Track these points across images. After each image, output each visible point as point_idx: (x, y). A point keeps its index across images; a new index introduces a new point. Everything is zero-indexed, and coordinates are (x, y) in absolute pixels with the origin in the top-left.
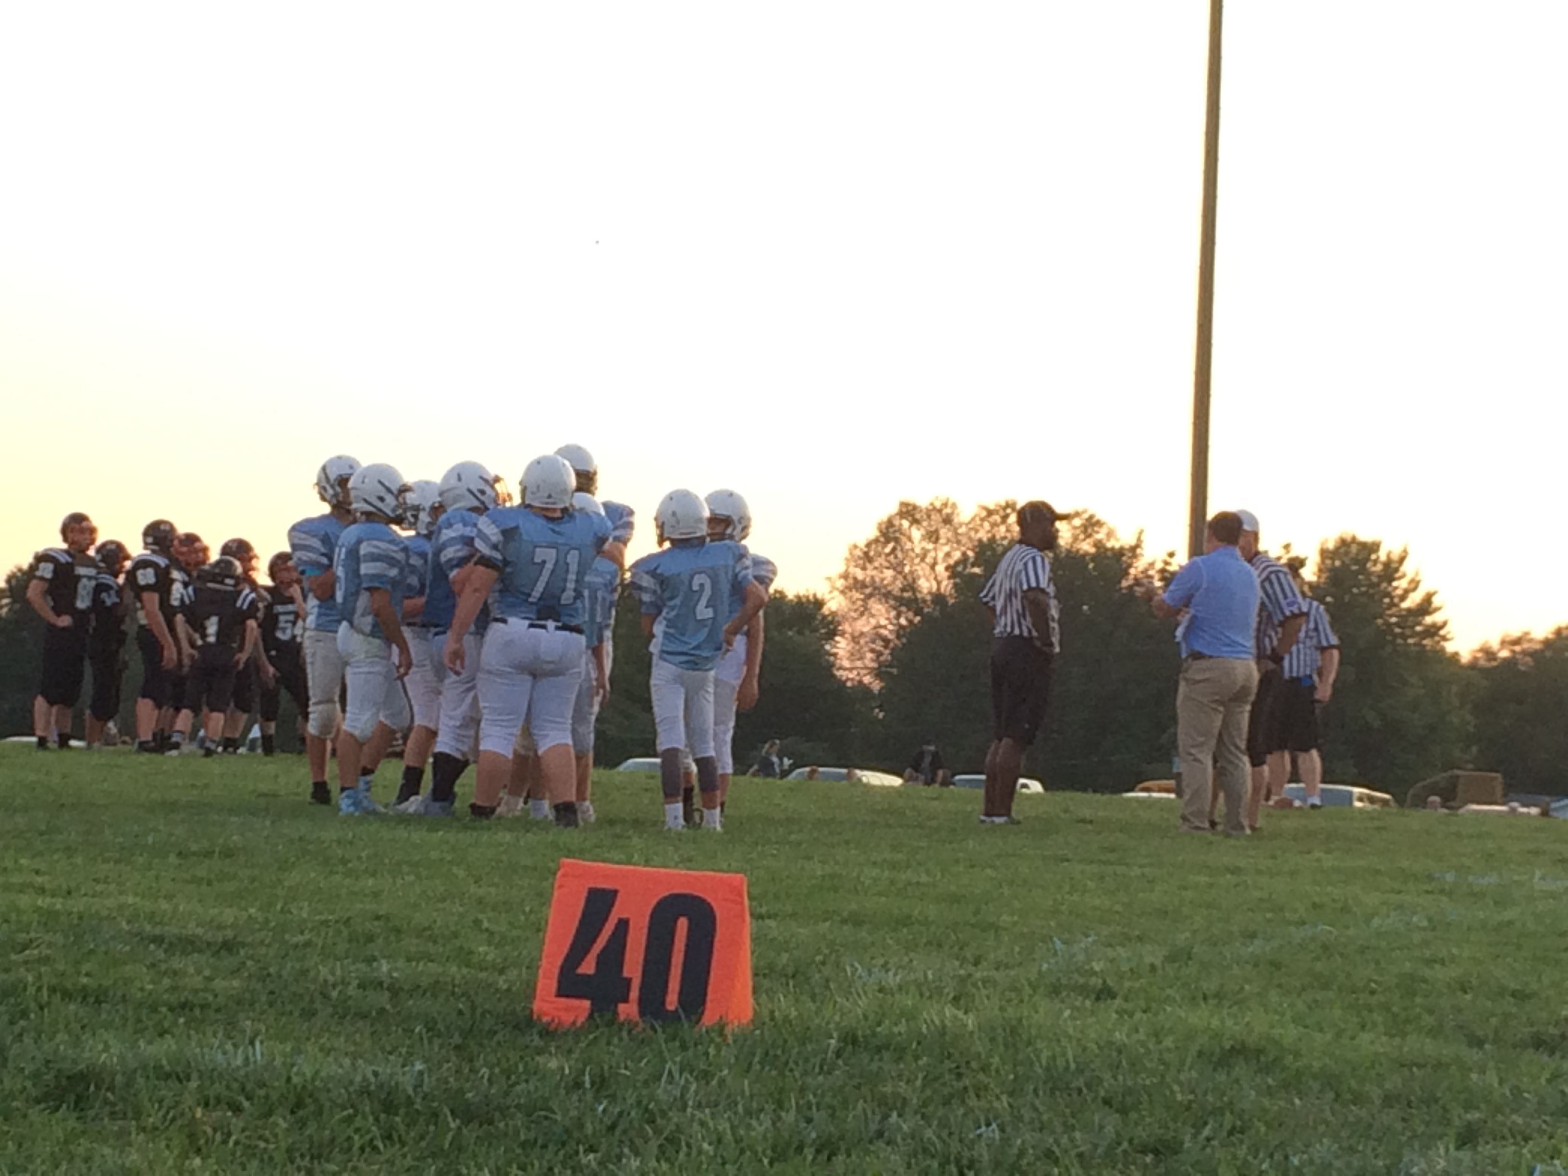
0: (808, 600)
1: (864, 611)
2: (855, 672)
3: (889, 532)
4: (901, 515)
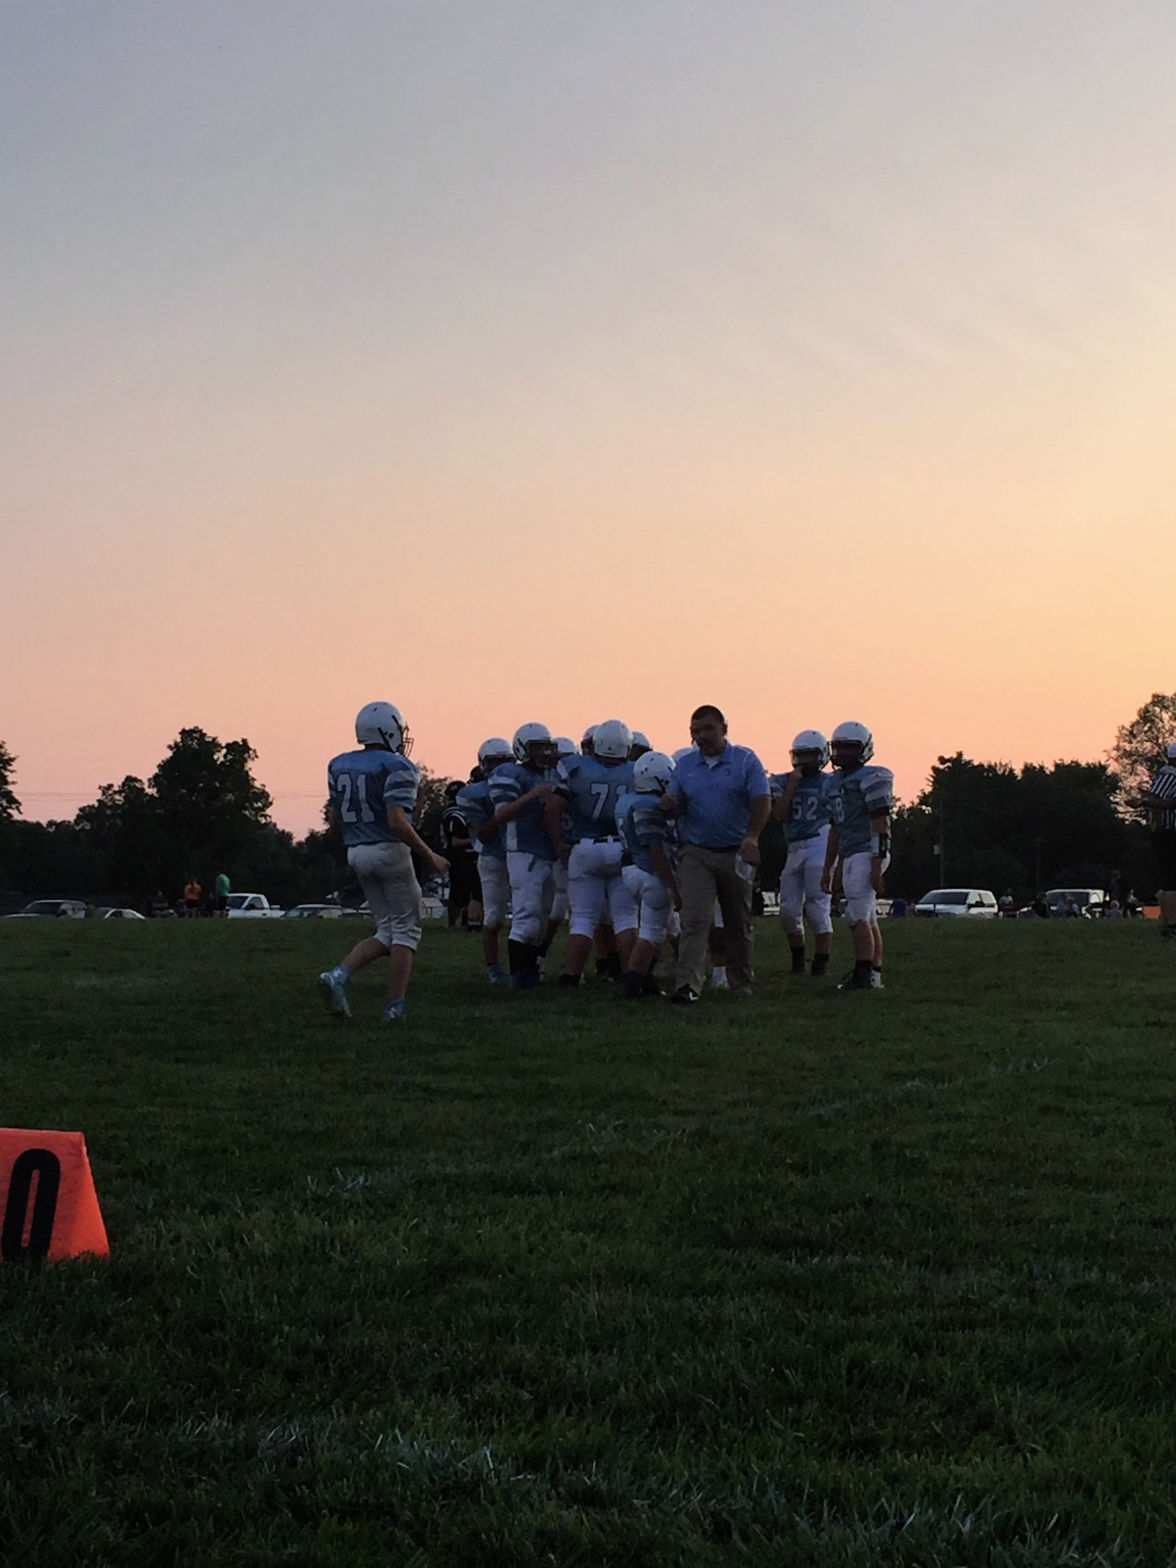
0: (1095, 766)
1: (1133, 772)
2: (1128, 815)
3: (1146, 716)
4: (1154, 703)
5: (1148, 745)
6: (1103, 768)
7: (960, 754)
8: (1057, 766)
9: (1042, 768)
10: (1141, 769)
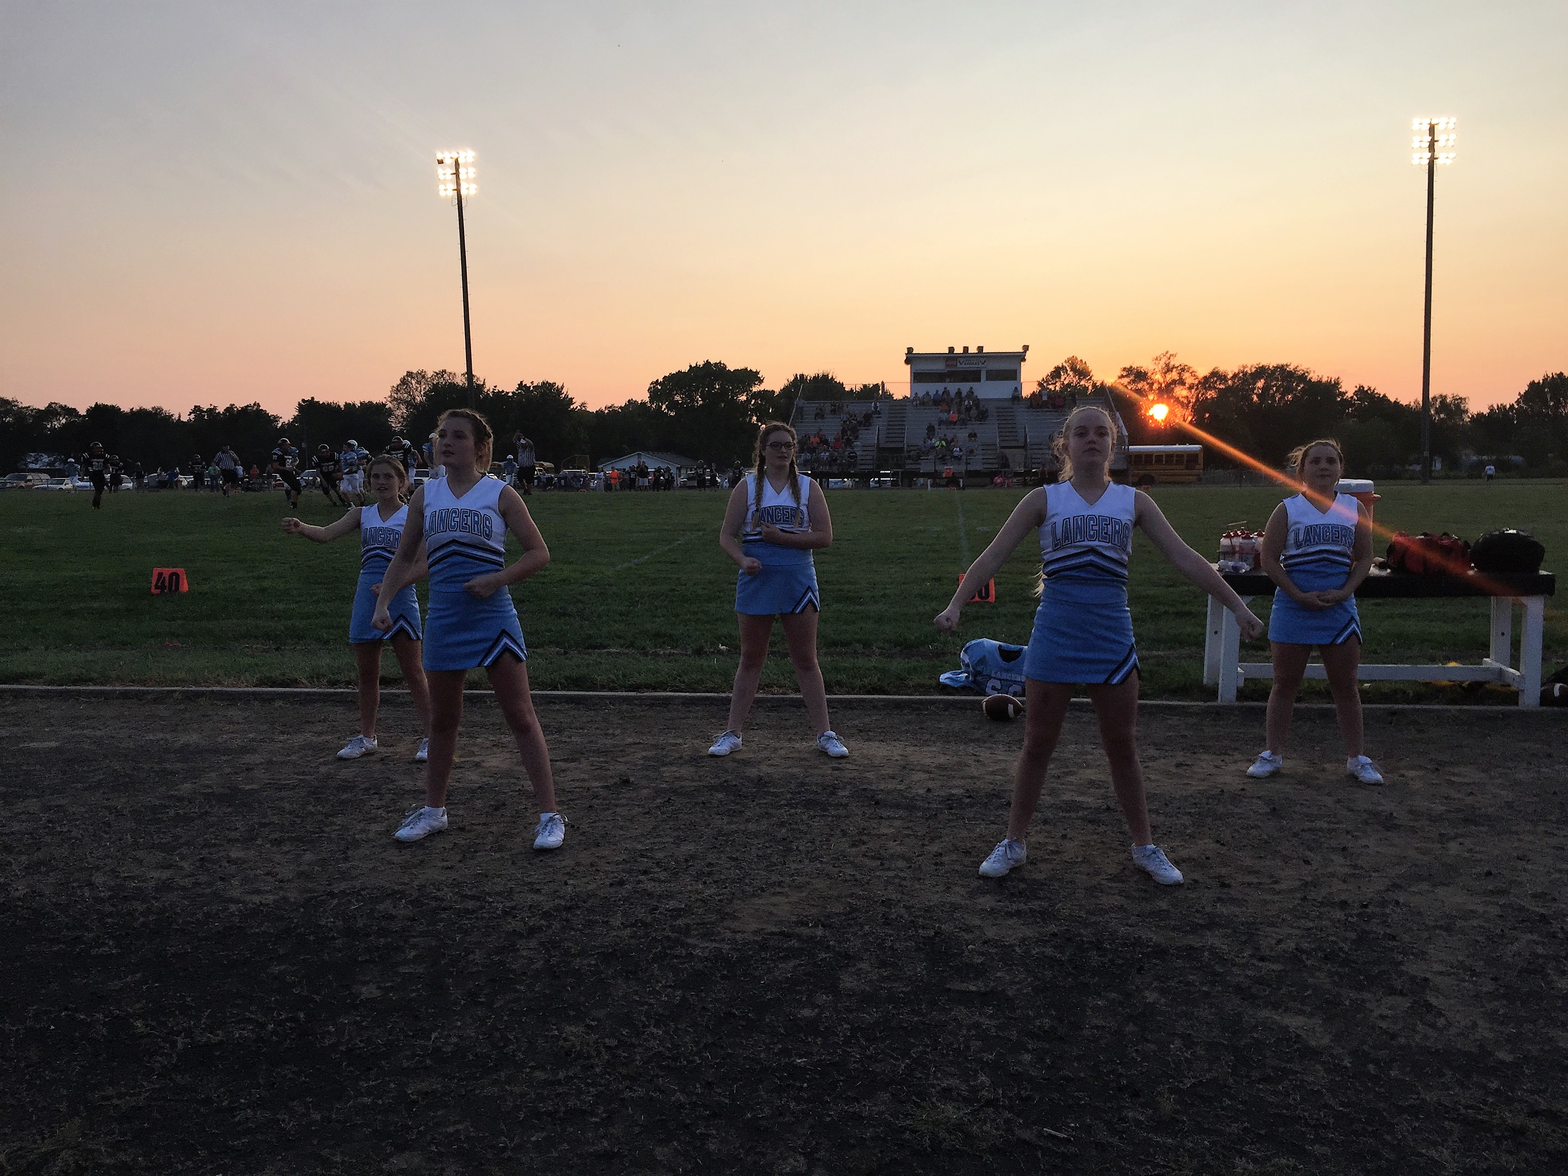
0: (380, 404)
1: (399, 408)
3: (404, 381)
4: (407, 375)
5: (406, 395)
6: (384, 405)
7: (313, 398)
8: (361, 403)
9: (354, 405)
10: (403, 407)
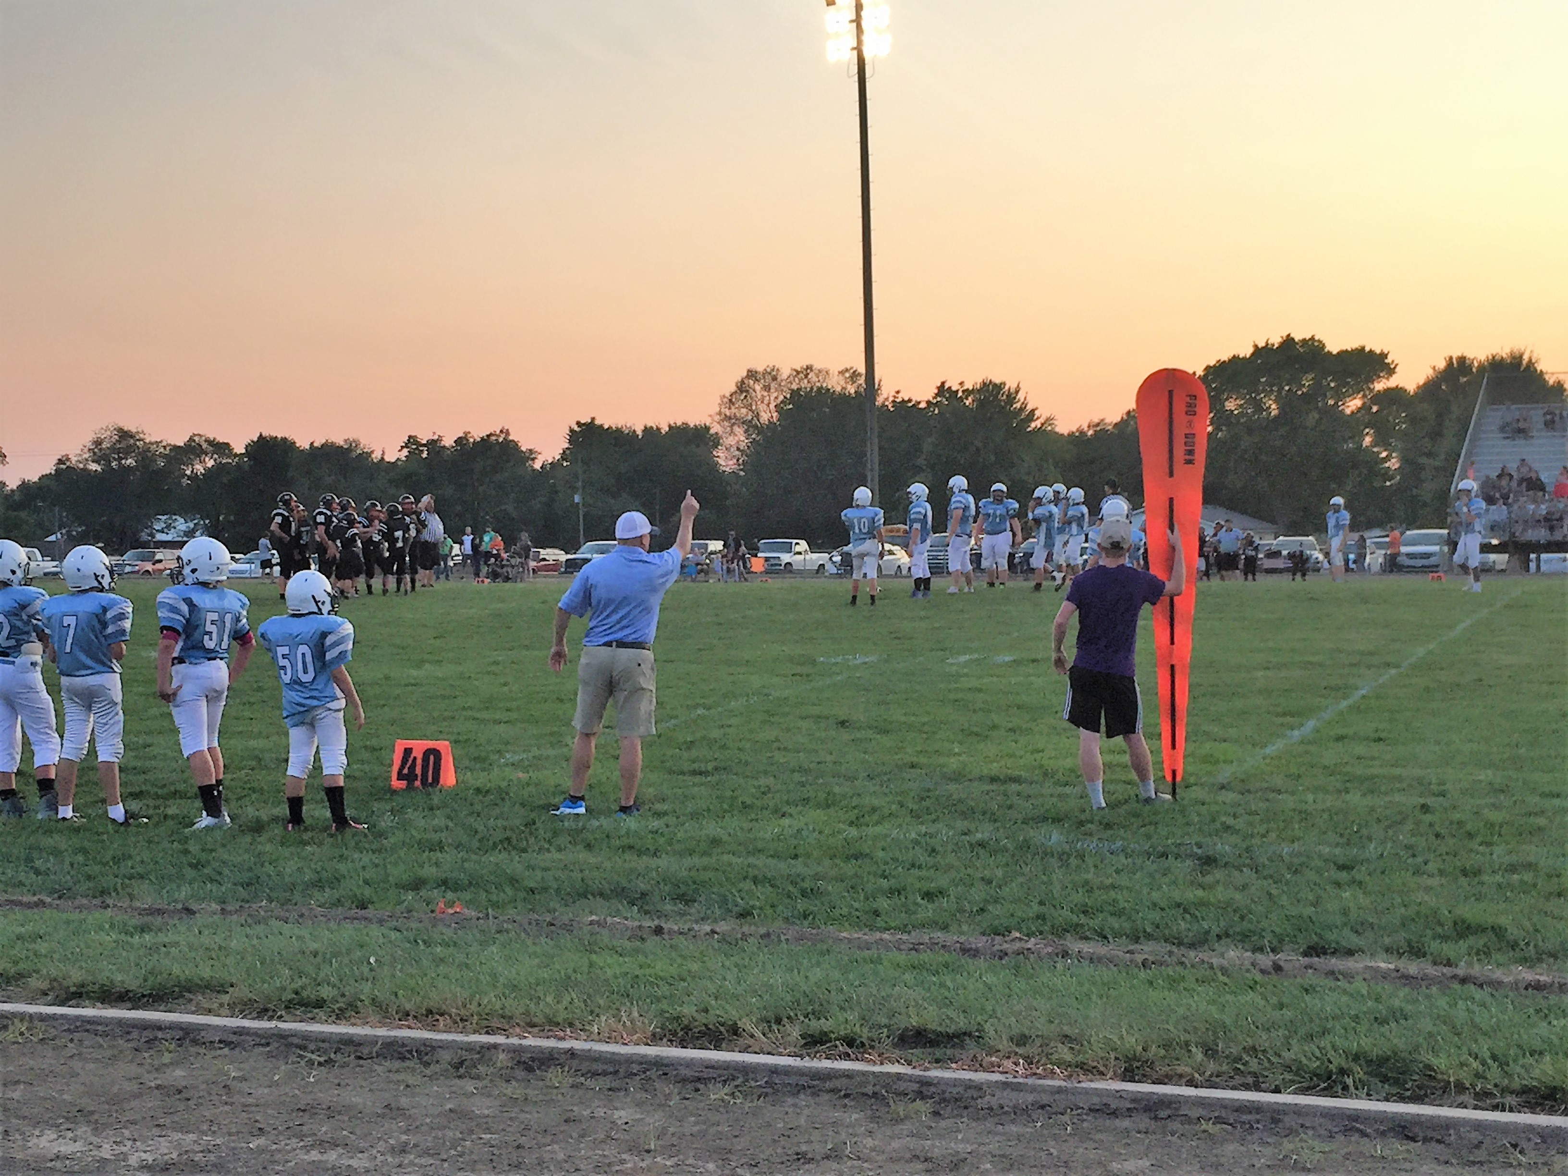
0: (701, 427)
2: (729, 467)
3: (742, 387)
5: (744, 411)
7: (593, 419)
8: (670, 426)
9: (658, 429)
10: (739, 431)
